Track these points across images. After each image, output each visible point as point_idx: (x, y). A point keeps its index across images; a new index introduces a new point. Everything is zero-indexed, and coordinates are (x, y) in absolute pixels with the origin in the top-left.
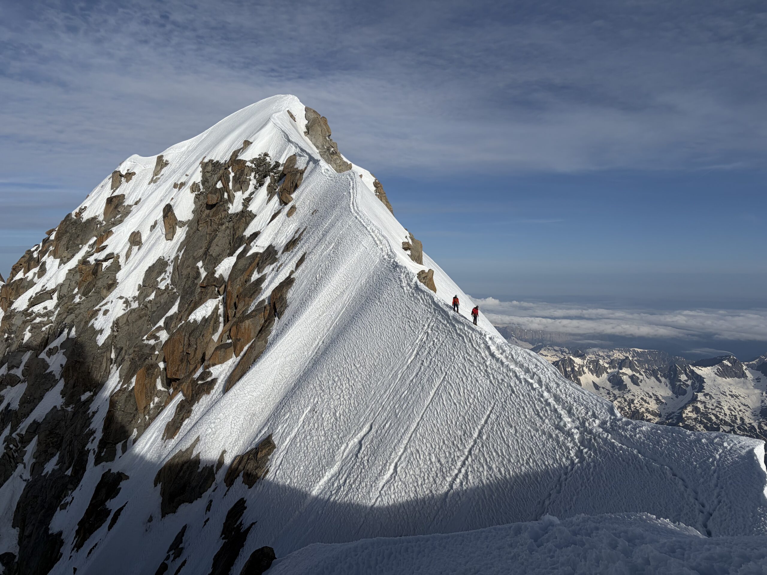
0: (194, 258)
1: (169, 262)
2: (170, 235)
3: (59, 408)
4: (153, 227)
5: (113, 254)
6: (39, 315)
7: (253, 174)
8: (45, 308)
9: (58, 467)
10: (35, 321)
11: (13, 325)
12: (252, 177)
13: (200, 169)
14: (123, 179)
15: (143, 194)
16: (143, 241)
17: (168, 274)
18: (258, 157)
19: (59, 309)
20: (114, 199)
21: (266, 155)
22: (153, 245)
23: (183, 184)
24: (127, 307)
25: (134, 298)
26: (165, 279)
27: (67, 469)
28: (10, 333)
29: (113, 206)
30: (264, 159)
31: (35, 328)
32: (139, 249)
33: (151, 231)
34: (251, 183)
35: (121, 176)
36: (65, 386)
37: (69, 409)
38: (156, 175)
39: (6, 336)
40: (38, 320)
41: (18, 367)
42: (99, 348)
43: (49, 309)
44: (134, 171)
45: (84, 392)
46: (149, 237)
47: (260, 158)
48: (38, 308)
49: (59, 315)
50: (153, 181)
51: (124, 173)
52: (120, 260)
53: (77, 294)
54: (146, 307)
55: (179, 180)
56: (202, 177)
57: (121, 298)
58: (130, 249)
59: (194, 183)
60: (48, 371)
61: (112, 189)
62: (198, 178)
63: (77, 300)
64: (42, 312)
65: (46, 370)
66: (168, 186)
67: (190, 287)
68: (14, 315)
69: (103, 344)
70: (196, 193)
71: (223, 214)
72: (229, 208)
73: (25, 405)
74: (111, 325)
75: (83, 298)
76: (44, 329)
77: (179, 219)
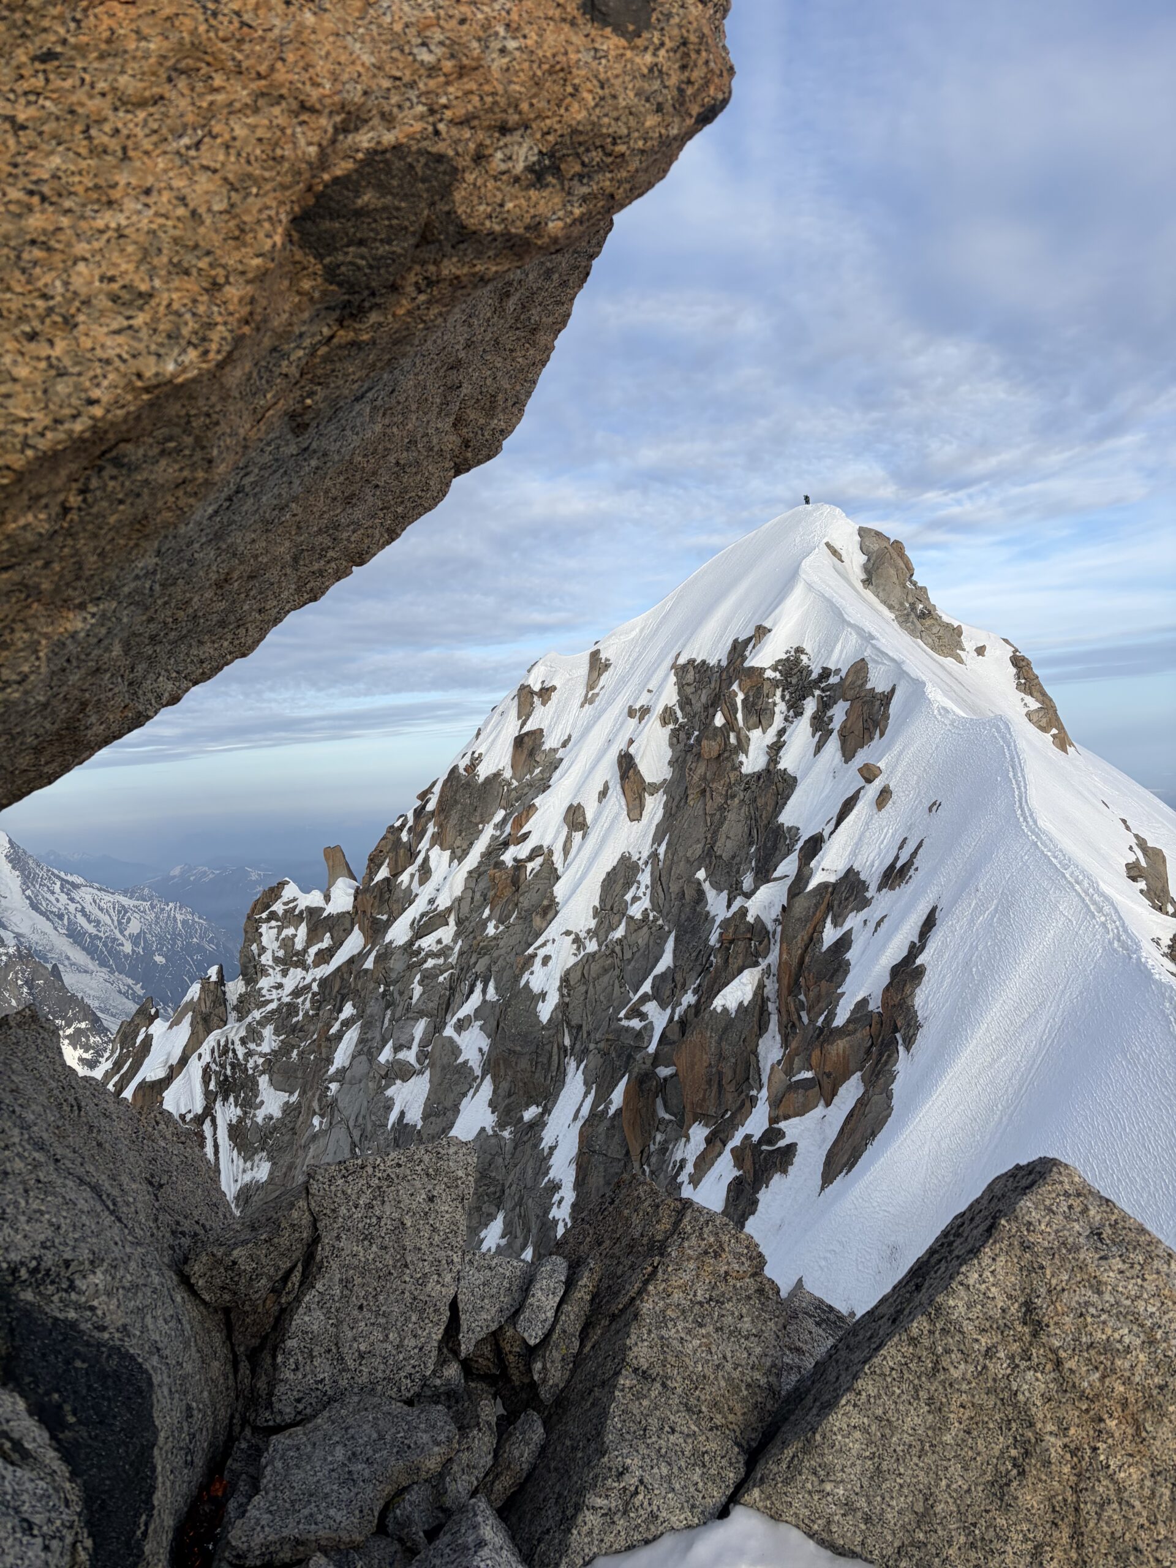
0: (688, 861)
1: (640, 863)
2: (635, 811)
3: (491, 1133)
4: (603, 794)
5: (541, 847)
6: (431, 955)
7: (779, 692)
8: (439, 942)
9: (503, 1242)
10: (425, 966)
11: (391, 969)
12: (778, 698)
13: (673, 679)
14: (536, 699)
15: (574, 726)
16: (589, 820)
17: (643, 889)
18: (784, 656)
19: (460, 943)
20: (526, 739)
21: (799, 650)
22: (609, 829)
23: (645, 711)
24: (578, 949)
25: (589, 931)
26: (640, 898)
27: (523, 1248)
28: (387, 985)
29: (526, 752)
30: (798, 661)
31: (428, 978)
32: (583, 838)
33: (600, 801)
34: (777, 709)
35: (532, 693)
36: (494, 1092)
37: (506, 1134)
38: (592, 688)
39: (381, 990)
40: (430, 963)
41: (409, 1048)
42: (543, 1028)
43: (445, 942)
44: (554, 683)
45: (527, 1106)
46: (598, 815)
47: (788, 659)
48: (427, 943)
49: (461, 953)
50: (588, 700)
51: (536, 688)
52: (554, 858)
53: (489, 919)
54: (613, 951)
55: (637, 699)
56: (679, 693)
57: (568, 933)
58: (568, 840)
59: (666, 708)
60: (460, 1060)
61: (519, 718)
62: (669, 696)
63: (491, 930)
64: (435, 948)
65: (457, 1058)
66: (617, 712)
67: (688, 919)
68: (392, 954)
69: (550, 1020)
70: (671, 726)
71: (732, 775)
72: (741, 763)
73: (432, 1119)
74: (558, 984)
75: (501, 928)
76: (441, 979)
77: (648, 779)
